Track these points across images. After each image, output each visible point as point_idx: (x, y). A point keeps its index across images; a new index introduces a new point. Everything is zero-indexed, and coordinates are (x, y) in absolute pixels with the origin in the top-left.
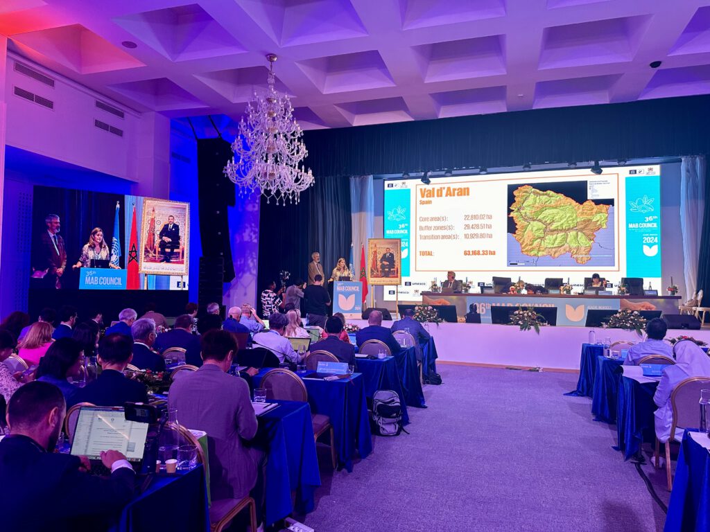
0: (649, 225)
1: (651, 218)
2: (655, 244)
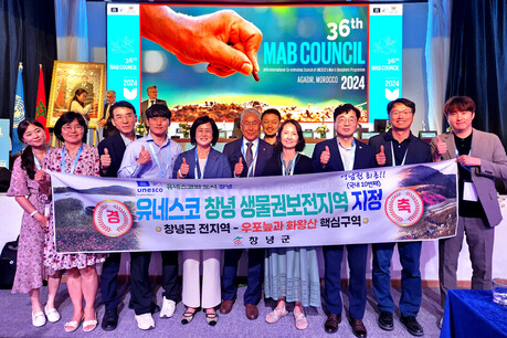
0: (391, 68)
1: (393, 61)
2: (396, 87)
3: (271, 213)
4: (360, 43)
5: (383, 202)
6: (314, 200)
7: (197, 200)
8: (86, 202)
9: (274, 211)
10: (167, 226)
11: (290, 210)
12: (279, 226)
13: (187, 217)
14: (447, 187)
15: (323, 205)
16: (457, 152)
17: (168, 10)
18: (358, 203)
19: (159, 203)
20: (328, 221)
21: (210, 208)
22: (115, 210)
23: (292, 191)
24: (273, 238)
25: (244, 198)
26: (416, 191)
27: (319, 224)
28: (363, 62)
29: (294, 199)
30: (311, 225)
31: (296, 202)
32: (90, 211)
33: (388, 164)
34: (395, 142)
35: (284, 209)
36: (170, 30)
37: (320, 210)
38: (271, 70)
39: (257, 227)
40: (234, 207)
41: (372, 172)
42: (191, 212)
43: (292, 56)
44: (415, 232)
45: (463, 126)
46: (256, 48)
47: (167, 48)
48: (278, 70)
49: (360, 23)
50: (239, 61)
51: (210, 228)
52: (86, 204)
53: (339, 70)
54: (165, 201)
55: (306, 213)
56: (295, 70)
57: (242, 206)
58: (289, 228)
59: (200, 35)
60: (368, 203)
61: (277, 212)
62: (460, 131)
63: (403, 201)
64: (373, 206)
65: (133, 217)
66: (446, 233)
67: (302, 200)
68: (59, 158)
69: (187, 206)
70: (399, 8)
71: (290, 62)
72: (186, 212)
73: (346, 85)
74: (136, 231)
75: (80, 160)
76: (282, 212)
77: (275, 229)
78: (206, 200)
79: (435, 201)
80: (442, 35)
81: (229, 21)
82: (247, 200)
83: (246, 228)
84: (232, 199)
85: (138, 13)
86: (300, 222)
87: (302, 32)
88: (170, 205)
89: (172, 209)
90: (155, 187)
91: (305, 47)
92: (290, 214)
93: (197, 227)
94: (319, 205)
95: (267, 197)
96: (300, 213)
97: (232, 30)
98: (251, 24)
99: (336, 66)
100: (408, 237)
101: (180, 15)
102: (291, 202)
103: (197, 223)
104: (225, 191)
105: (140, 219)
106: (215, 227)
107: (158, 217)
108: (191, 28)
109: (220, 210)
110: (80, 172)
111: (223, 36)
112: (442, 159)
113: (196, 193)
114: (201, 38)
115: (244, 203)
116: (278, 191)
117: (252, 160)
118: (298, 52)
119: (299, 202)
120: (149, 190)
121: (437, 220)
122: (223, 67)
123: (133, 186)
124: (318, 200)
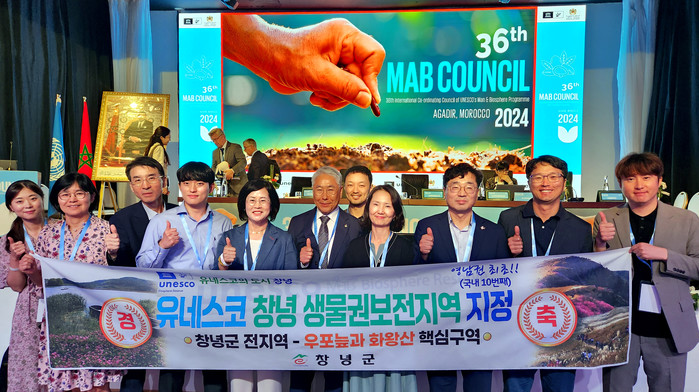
0: (568, 96)
1: (570, 86)
2: (574, 124)
3: (347, 321)
4: (523, 62)
5: (514, 309)
6: (410, 303)
7: (243, 299)
8: (90, 299)
9: (351, 318)
10: (199, 337)
11: (374, 317)
12: (358, 341)
13: (228, 324)
14: (614, 291)
15: (423, 311)
16: (632, 237)
17: (258, 20)
18: (476, 310)
19: (188, 303)
20: (430, 334)
21: (261, 312)
22: (127, 312)
23: (379, 290)
24: (350, 356)
25: (309, 297)
26: (567, 294)
27: (417, 338)
28: (527, 89)
29: (380, 301)
30: (405, 340)
31: (383, 306)
32: (96, 312)
33: (526, 253)
34: (537, 220)
35: (365, 315)
36: (261, 48)
37: (419, 319)
38: (397, 100)
39: (327, 341)
40: (294, 311)
41: (498, 264)
42: (234, 316)
43: (427, 81)
44: (563, 355)
45: (645, 198)
46: (376, 70)
47: (258, 71)
48: (406, 101)
49: (522, 34)
50: (353, 88)
51: (260, 341)
52: (90, 302)
53: (492, 100)
54: (197, 300)
55: (399, 323)
56: (429, 100)
57: (305, 309)
58: (374, 343)
59: (301, 53)
60: (491, 310)
61: (356, 319)
62: (640, 205)
63: (546, 309)
64: (498, 315)
65: (152, 323)
66: (611, 359)
67: (394, 303)
68: (56, 237)
69: (229, 309)
70: (581, 10)
71: (424, 90)
72: (227, 316)
73: (501, 121)
74: (158, 341)
75: (84, 240)
76: (362, 319)
77: (353, 345)
78: (256, 300)
79: (595, 311)
80: (641, 49)
81: (340, 34)
82: (313, 301)
83: (311, 342)
84: (293, 299)
85: (218, 25)
86: (389, 336)
87: (441, 48)
88: (204, 306)
89: (206, 312)
90: (184, 280)
91: (445, 68)
92: (374, 323)
93: (242, 339)
94: (417, 312)
95: (343, 297)
96: (389, 322)
97: (344, 46)
98: (370, 37)
99: (489, 93)
100: (552, 363)
101: (274, 26)
102: (378, 306)
103: (241, 332)
104: (282, 287)
105: (162, 325)
106: (267, 340)
107: (186, 324)
108: (289, 45)
109: (275, 315)
110: (83, 257)
111: (331, 54)
112: (608, 246)
113: (241, 290)
114: (302, 58)
115: (309, 305)
116: (359, 289)
117: (327, 241)
118: (435, 76)
119: (388, 305)
120: (175, 284)
121: (598, 339)
122: (331, 97)
123: (154, 279)
124: (417, 303)
